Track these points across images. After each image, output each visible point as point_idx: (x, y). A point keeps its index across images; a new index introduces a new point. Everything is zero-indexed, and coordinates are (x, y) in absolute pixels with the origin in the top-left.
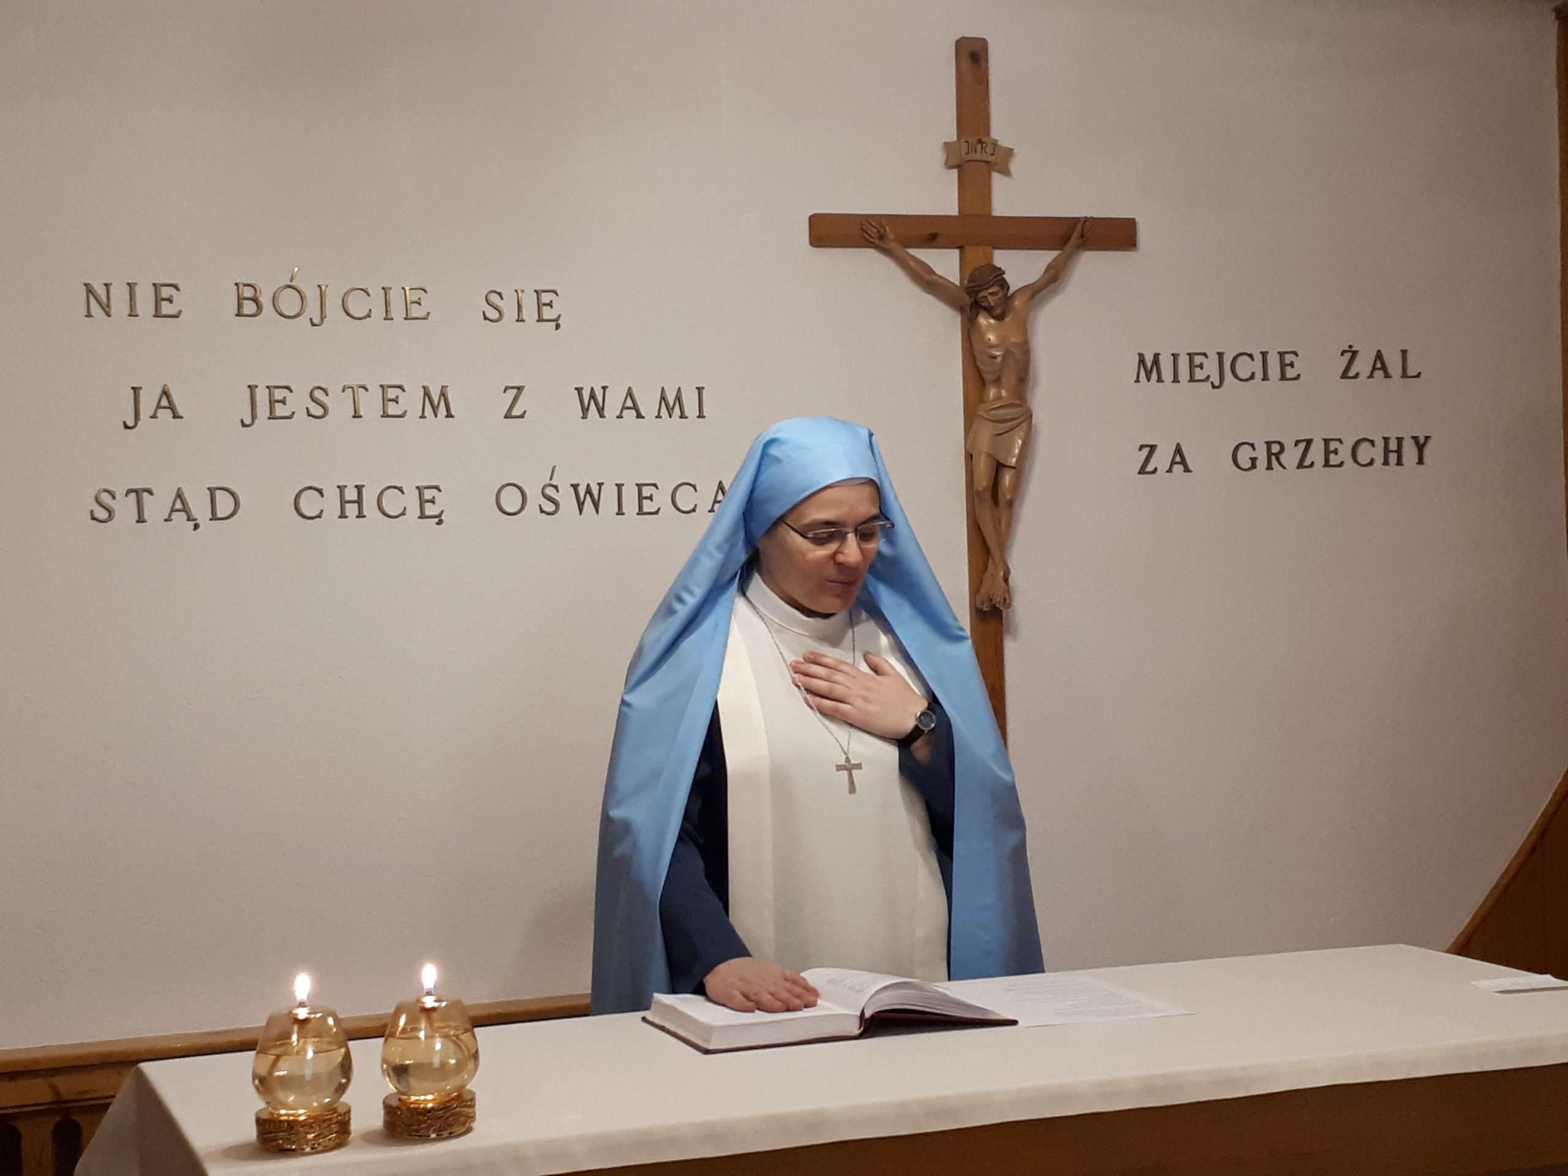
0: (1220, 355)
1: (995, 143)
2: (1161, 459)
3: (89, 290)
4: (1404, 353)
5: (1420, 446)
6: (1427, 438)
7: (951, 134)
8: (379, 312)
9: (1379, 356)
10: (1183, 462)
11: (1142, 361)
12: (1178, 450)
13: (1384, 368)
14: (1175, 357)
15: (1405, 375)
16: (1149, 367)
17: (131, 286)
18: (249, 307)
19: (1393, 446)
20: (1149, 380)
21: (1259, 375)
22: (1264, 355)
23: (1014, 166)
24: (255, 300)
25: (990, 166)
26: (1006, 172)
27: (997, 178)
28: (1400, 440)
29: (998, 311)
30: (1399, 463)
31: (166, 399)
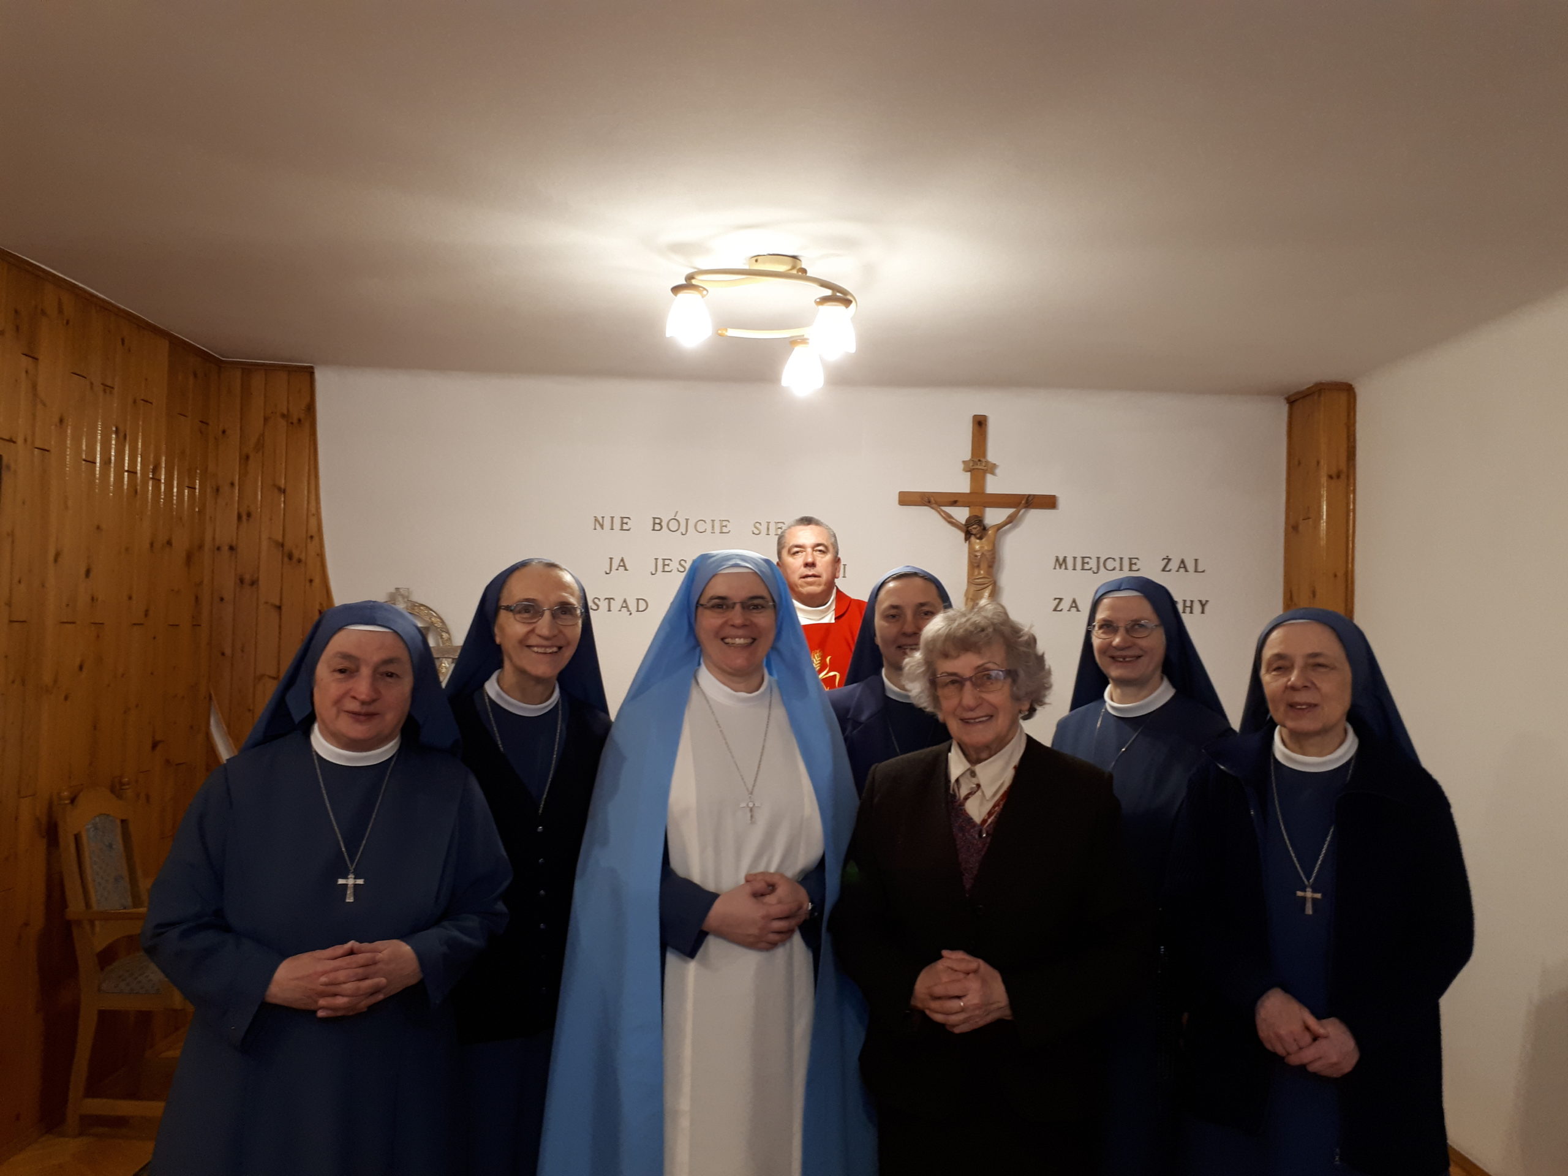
0: (1098, 558)
1: (987, 462)
2: (1065, 605)
3: (596, 520)
4: (1196, 560)
5: (1203, 605)
6: (1207, 601)
7: (968, 456)
8: (709, 530)
9: (1183, 562)
10: (1076, 607)
11: (1057, 560)
12: (1074, 601)
13: (1185, 567)
14: (1075, 558)
15: (1196, 571)
16: (1061, 563)
17: (612, 518)
18: (657, 527)
19: (1188, 604)
20: (1060, 568)
21: (1118, 568)
22: (1121, 559)
23: (998, 471)
24: (660, 524)
25: (985, 472)
26: (993, 473)
27: (989, 477)
28: (1192, 602)
29: (978, 536)
30: (1191, 612)
31: (623, 564)
